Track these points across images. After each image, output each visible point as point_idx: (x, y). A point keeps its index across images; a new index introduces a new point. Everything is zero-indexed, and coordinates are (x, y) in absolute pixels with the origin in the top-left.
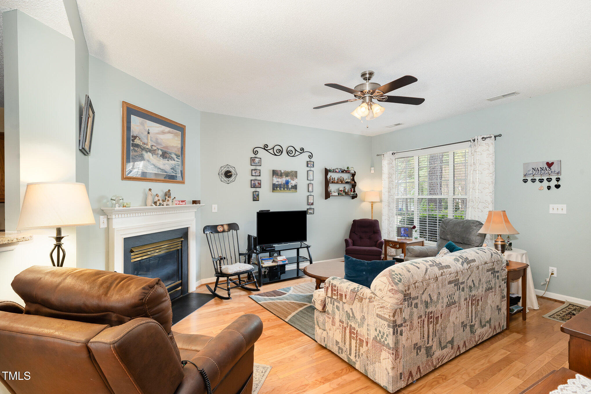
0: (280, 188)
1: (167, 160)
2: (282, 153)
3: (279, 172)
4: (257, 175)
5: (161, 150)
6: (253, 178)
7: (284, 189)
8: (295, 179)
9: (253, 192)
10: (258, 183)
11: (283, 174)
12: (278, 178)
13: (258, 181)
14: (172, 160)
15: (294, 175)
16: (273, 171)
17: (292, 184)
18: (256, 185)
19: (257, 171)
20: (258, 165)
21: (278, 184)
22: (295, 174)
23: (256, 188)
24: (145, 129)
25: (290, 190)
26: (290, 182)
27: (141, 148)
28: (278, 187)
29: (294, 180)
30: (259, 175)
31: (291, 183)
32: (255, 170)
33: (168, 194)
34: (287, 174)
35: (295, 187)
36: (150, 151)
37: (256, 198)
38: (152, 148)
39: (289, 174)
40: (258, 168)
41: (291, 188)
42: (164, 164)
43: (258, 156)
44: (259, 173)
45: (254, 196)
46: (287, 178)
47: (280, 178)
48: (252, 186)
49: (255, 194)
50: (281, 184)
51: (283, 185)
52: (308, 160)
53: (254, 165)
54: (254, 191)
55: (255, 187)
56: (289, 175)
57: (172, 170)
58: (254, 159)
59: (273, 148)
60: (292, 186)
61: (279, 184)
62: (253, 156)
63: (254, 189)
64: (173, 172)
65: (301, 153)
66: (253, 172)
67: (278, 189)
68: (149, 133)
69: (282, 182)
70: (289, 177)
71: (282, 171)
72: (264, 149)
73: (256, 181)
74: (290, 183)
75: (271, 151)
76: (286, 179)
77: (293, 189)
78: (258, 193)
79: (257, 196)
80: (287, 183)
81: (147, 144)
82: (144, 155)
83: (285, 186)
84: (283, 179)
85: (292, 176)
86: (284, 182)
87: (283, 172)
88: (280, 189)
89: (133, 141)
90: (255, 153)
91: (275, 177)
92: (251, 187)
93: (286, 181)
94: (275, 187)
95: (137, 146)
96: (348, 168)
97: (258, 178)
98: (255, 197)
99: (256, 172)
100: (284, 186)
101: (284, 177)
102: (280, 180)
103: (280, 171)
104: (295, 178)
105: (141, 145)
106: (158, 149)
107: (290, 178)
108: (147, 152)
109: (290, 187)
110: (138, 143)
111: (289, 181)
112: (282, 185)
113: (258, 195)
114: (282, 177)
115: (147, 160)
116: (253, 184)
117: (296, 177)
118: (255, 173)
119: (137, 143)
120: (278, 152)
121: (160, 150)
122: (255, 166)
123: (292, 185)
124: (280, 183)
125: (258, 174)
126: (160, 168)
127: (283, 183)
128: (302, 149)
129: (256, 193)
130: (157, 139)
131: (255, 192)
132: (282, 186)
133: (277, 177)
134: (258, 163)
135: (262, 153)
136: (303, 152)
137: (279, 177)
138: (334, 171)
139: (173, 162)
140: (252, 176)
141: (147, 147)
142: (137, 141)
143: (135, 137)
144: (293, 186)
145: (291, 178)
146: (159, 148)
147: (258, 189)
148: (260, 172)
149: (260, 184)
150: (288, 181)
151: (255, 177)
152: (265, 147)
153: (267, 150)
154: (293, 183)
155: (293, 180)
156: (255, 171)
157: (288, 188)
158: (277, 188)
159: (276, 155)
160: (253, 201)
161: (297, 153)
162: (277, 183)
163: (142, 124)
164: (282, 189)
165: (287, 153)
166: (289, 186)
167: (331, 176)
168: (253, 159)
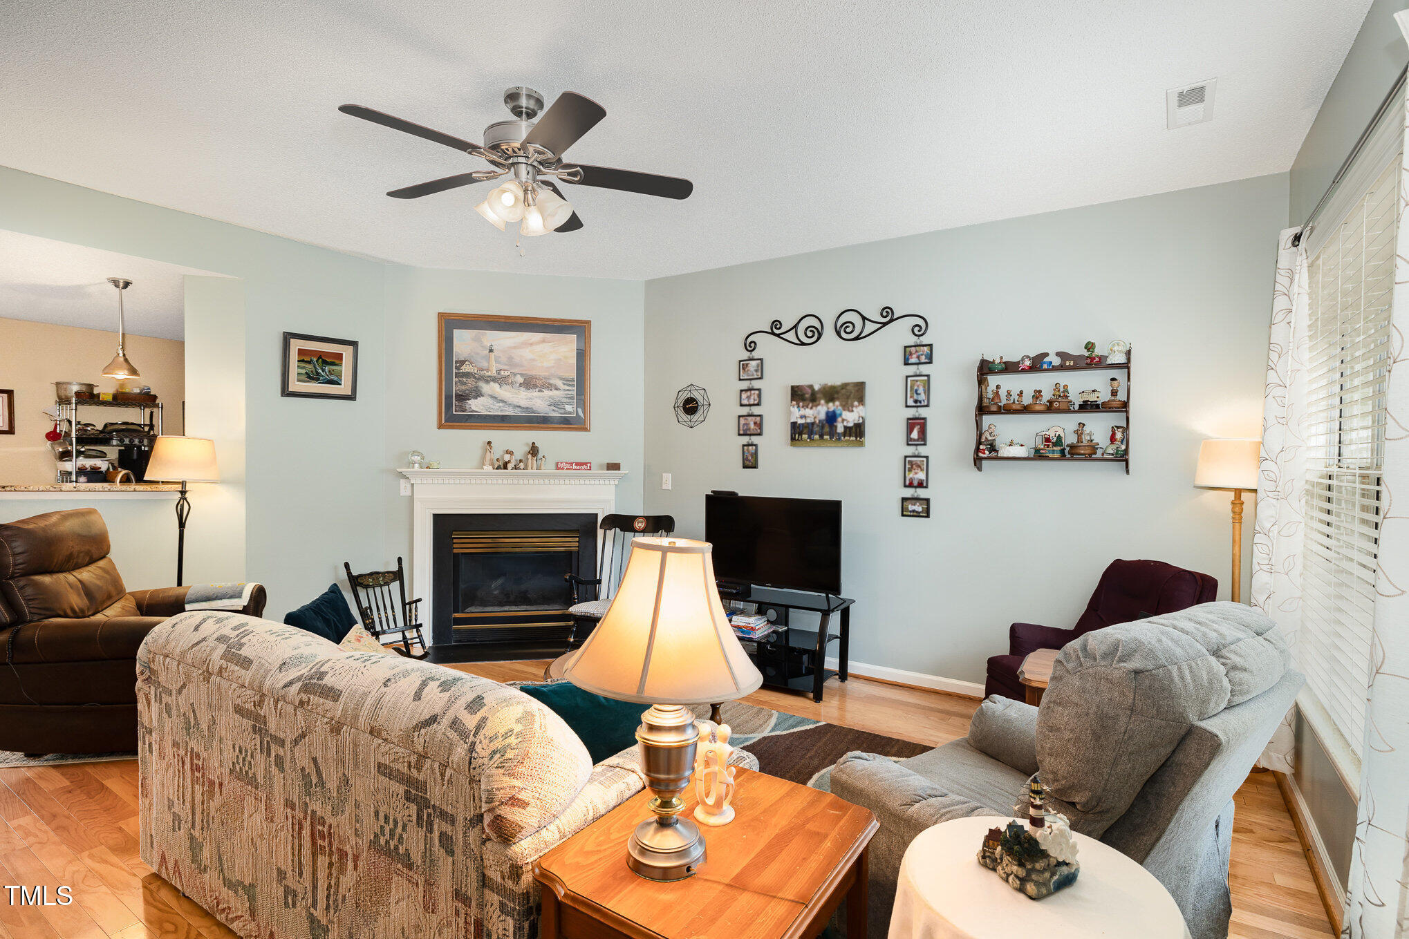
0: (810, 434)
1: (537, 390)
2: (820, 335)
3: (807, 388)
4: (752, 402)
5: (522, 375)
6: (745, 411)
7: (821, 436)
8: (856, 407)
9: (744, 446)
10: (755, 423)
11: (818, 396)
12: (806, 407)
13: (754, 418)
14: (551, 390)
15: (852, 396)
16: (793, 388)
17: (848, 422)
18: (749, 429)
19: (753, 392)
20: (756, 377)
21: (803, 424)
22: (857, 391)
23: (750, 435)
24: (482, 347)
25: (840, 439)
26: (841, 415)
27: (475, 378)
28: (805, 431)
29: (854, 409)
30: (756, 402)
31: (843, 420)
32: (746, 391)
33: (534, 451)
34: (831, 394)
35: (857, 431)
36: (494, 380)
37: (750, 461)
38: (498, 374)
39: (837, 392)
40: (756, 384)
41: (844, 434)
42: (530, 399)
43: (756, 354)
44: (756, 397)
45: (745, 457)
46: (831, 404)
47: (810, 405)
48: (741, 432)
49: (748, 450)
50: (813, 424)
51: (818, 426)
52: (912, 340)
53: (746, 378)
54: (746, 443)
55: (748, 432)
56: (836, 396)
57: (552, 407)
58: (747, 364)
59: (795, 327)
60: (846, 427)
61: (808, 423)
62: (746, 355)
63: (745, 440)
64: (553, 410)
65: (885, 324)
66: (744, 395)
67: (805, 436)
68: (491, 351)
69: (815, 418)
70: (837, 403)
71: (817, 388)
72: (773, 333)
73: (750, 418)
74: (840, 419)
75: (791, 336)
76: (828, 408)
77: (850, 436)
78: (754, 447)
79: (752, 457)
80: (832, 418)
81: (488, 370)
82: (481, 387)
83: (826, 430)
84: (819, 408)
85: (848, 397)
86: (822, 416)
87: (820, 390)
88: (809, 437)
89: (457, 368)
90: (750, 346)
91: (796, 406)
92: (739, 435)
93: (827, 413)
94: (798, 433)
95: (467, 375)
96: (1090, 346)
97: (756, 410)
98: (747, 459)
99: (751, 397)
100: (823, 427)
101: (823, 402)
102: (808, 412)
103: (811, 387)
104: (856, 403)
105: (476, 372)
106: (515, 374)
107: (841, 405)
108: (487, 382)
109: (840, 429)
110: (469, 371)
111: (838, 412)
112: (815, 426)
113: (755, 454)
114: (815, 404)
115: (489, 395)
116: (744, 424)
117: (861, 400)
118: (748, 397)
119: (467, 370)
120: (810, 334)
121: (518, 376)
122: (749, 382)
123: (845, 424)
124: (809, 421)
125: (754, 400)
126: (519, 407)
127: (820, 421)
128: (887, 311)
129: (750, 448)
130: (510, 358)
131: (748, 445)
132: (816, 429)
133: (801, 404)
134: (755, 373)
135: (767, 346)
136: (892, 321)
137: (806, 403)
138: (1010, 368)
139: (554, 393)
140: (741, 405)
141: (489, 374)
142: (466, 368)
143: (462, 362)
144: (850, 428)
145: (844, 403)
146: (515, 371)
147: (755, 439)
148: (759, 396)
149: (760, 425)
150: (834, 412)
151: (748, 408)
152: (775, 329)
153: (778, 335)
154: (850, 418)
155: (849, 411)
156: (749, 393)
157: (833, 433)
158: (801, 434)
159: (803, 344)
160: (744, 467)
161: (870, 327)
162: (800, 421)
163: (477, 339)
164: (817, 437)
165: (838, 333)
166: (836, 427)
167: (998, 387)
168: (743, 364)
